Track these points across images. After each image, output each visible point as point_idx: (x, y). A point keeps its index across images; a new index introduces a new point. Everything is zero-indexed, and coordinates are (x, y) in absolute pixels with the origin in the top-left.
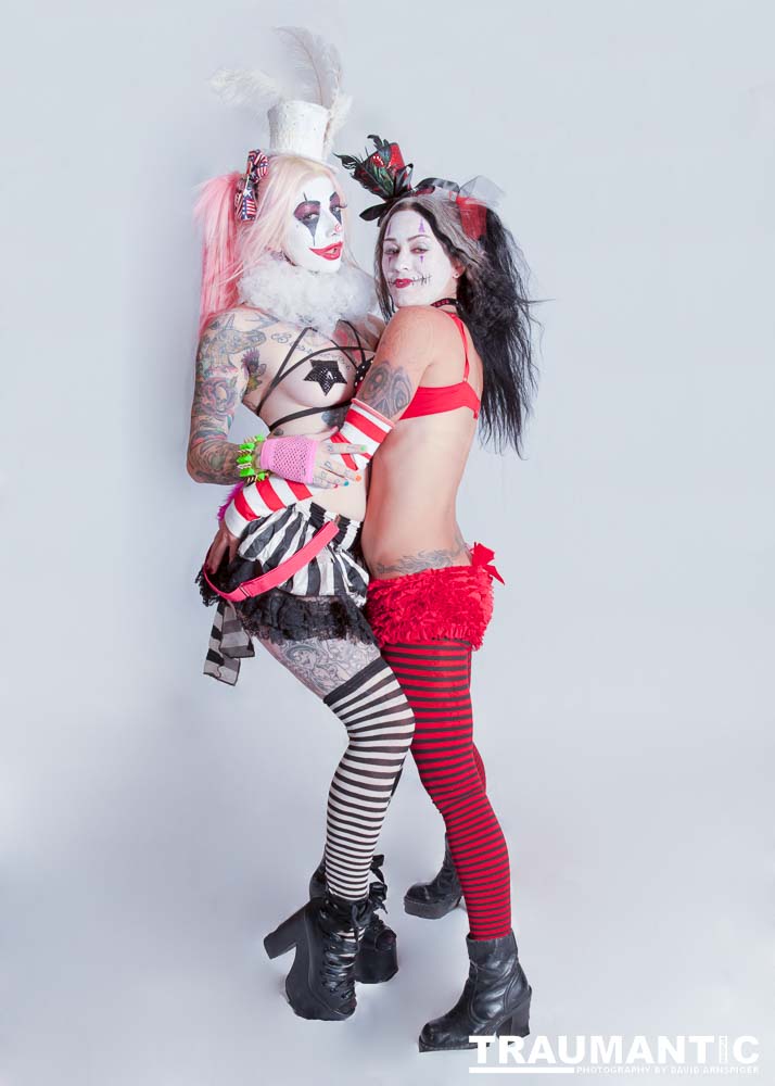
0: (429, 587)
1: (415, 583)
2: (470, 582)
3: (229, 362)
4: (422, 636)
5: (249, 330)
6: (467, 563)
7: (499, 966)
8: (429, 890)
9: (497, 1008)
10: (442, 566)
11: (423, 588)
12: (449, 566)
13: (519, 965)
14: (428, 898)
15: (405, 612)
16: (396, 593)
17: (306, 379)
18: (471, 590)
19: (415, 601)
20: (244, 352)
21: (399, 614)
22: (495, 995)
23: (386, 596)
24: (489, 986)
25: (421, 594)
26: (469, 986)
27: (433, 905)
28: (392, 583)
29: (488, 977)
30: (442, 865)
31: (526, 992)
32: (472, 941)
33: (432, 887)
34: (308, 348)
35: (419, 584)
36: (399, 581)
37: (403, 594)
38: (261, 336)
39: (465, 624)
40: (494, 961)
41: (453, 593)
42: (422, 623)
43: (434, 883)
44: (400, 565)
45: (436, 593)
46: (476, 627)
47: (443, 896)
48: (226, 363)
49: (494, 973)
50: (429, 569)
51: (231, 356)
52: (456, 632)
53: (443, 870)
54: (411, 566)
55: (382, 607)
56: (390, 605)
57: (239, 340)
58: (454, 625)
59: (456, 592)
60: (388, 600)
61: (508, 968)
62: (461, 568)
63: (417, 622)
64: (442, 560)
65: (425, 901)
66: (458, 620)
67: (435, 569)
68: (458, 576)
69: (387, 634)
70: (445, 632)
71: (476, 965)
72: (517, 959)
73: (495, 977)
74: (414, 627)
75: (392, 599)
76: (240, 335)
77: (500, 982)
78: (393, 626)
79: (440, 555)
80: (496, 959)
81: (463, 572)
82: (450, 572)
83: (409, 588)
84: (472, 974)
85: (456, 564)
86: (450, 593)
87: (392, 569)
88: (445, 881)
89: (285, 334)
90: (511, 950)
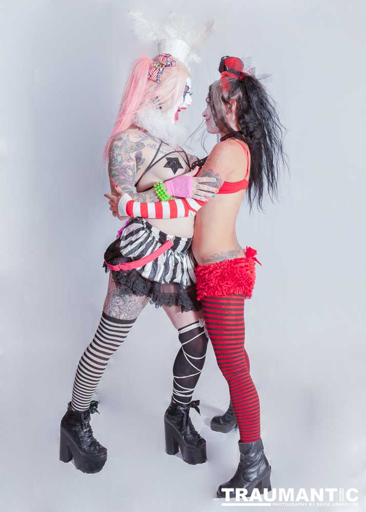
0: (227, 268)
1: (220, 267)
2: (246, 266)
3: (130, 157)
4: (223, 293)
5: (136, 141)
6: (244, 256)
7: (255, 456)
8: (222, 419)
9: (254, 476)
10: (233, 258)
11: (224, 269)
12: (236, 258)
13: (264, 455)
14: (222, 423)
15: (215, 281)
16: (211, 272)
17: (165, 166)
18: (247, 270)
19: (220, 276)
20: (135, 152)
21: (212, 282)
22: (252, 470)
23: (206, 273)
24: (250, 465)
25: (223, 272)
26: (240, 466)
27: (225, 426)
28: (209, 267)
29: (249, 461)
30: (228, 407)
31: (268, 468)
32: (242, 443)
33: (224, 417)
34: (164, 151)
35: (222, 267)
36: (212, 266)
37: (214, 272)
38: (143, 145)
39: (243, 287)
40: (252, 453)
41: (238, 272)
42: (223, 287)
43: (225, 416)
44: (212, 258)
45: (230, 272)
46: (249, 288)
47: (229, 422)
48: (129, 157)
49: (252, 459)
50: (227, 259)
51: (130, 154)
52: (239, 291)
53: (229, 410)
54: (218, 258)
55: (204, 279)
56: (208, 278)
57: (133, 146)
58: (238, 288)
59: (240, 271)
60: (207, 275)
61: (259, 457)
62: (242, 259)
63: (221, 287)
64: (233, 255)
65: (220, 424)
66: (240, 285)
67: (230, 259)
68: (240, 262)
69: (206, 292)
70: (234, 291)
71: (243, 455)
72: (263, 452)
73: (252, 461)
74: (220, 289)
75: (209, 275)
76: (133, 144)
77: (256, 463)
78: (209, 288)
79: (232, 253)
80: (253, 452)
81: (243, 260)
82: (236, 261)
83: (217, 269)
84: (241, 460)
85: (239, 257)
86: (237, 271)
87: (209, 260)
88: (230, 415)
89: (153, 145)
90: (260, 448)
